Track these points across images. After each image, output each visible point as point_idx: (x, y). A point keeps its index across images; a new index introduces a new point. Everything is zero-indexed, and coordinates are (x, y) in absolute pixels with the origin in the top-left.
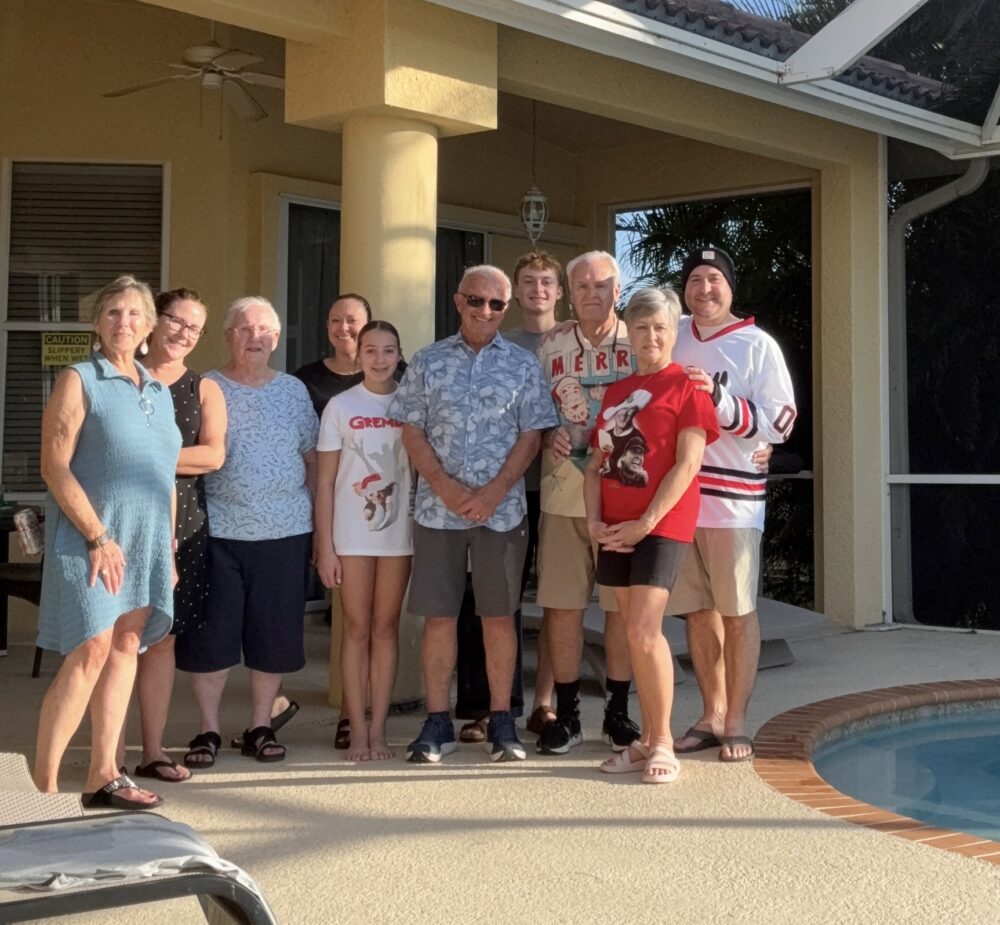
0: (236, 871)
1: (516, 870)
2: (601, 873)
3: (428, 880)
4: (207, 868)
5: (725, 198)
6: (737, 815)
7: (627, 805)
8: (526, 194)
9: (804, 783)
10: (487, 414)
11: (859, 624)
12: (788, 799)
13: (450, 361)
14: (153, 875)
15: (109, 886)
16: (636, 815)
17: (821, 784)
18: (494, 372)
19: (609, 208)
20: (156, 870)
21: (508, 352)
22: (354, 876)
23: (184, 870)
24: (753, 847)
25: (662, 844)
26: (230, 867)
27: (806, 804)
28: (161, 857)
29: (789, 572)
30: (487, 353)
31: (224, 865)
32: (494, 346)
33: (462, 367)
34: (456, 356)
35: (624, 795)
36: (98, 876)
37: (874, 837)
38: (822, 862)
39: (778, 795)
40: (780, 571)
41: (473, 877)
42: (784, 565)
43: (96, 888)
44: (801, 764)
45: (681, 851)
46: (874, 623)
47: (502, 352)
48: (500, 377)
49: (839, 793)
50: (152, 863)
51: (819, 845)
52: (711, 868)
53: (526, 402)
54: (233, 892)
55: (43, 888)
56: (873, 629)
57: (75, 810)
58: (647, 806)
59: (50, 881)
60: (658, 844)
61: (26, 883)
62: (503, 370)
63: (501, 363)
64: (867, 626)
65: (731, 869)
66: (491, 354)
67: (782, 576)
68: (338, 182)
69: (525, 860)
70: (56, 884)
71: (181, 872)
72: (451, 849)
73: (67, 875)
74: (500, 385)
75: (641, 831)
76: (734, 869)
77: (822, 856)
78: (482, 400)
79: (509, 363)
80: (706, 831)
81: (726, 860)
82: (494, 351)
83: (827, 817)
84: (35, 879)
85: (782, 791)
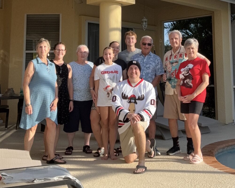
0: (76, 179)
1: (142, 181)
2: (163, 183)
3: (121, 183)
4: (69, 178)
5: (191, 19)
6: (196, 170)
7: (169, 167)
8: (142, 19)
9: (213, 162)
10: (148, 71)
11: (227, 123)
12: (209, 166)
13: (139, 58)
14: (57, 180)
15: (47, 182)
16: (171, 169)
17: (218, 162)
18: (150, 61)
19: (162, 22)
20: (58, 179)
21: (153, 56)
22: (104, 182)
23: (64, 179)
24: (200, 177)
25: (178, 176)
26: (75, 178)
27: (214, 167)
28: (59, 176)
29: (209, 110)
30: (148, 56)
31: (73, 178)
32: (149, 55)
33: (142, 60)
34: (141, 57)
35: (168, 164)
36: (45, 180)
37: (231, 176)
38: (218, 182)
39: (206, 165)
40: (207, 110)
41: (132, 183)
42: (208, 108)
43: (44, 182)
44: (212, 157)
45: (182, 178)
46: (231, 123)
47: (151, 56)
48: (151, 62)
49: (222, 165)
50: (57, 177)
51: (217, 177)
52: (190, 182)
53: (157, 68)
54: (75, 184)
55: (32, 182)
56: (231, 124)
57: (40, 164)
58: (174, 167)
59: (34, 181)
60: (177, 176)
61: (28, 181)
62: (151, 61)
63: (151, 59)
64: (229, 123)
65: (195, 183)
66: (149, 57)
67: (207, 111)
68: (99, 17)
69: (144, 179)
70: (35, 181)
71: (63, 179)
72: (127, 176)
73: (38, 179)
74: (151, 64)
75: (173, 173)
76: (196, 183)
77: (218, 180)
78: (147, 68)
79: (153, 59)
80: (189, 173)
81: (193, 180)
82: (149, 56)
83: (219, 171)
84: (30, 180)
85: (208, 164)
